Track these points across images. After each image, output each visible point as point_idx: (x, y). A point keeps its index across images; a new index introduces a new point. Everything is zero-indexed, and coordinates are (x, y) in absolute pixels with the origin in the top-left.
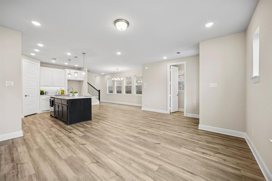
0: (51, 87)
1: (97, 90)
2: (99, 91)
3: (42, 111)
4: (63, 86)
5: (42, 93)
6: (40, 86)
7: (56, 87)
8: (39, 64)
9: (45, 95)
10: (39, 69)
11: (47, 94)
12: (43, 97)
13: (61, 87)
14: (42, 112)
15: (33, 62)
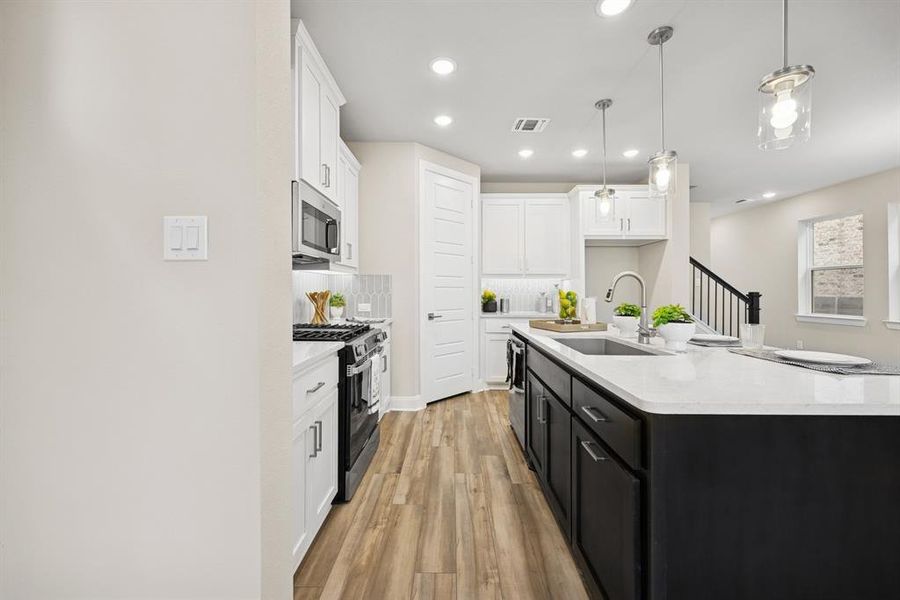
0: (518, 281)
1: (740, 295)
2: (752, 300)
3: (489, 384)
4: (564, 275)
5: (489, 305)
6: (482, 274)
7: (537, 281)
8: (476, 181)
9: (498, 312)
10: (476, 203)
11: (505, 310)
12: (493, 321)
13: (557, 281)
14: (486, 388)
15: (457, 174)
